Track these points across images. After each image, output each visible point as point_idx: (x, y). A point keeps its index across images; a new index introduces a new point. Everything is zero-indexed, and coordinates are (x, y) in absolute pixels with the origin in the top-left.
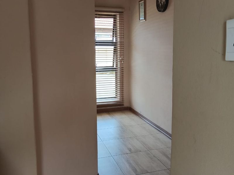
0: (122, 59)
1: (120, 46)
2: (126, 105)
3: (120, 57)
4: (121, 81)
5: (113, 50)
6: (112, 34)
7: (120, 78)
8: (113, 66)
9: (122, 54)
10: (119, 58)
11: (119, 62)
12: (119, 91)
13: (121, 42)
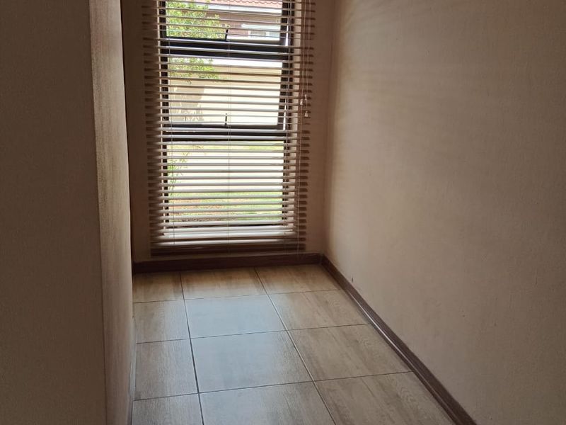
0: (304, 105)
1: (301, 63)
2: (311, 248)
3: (299, 98)
4: (299, 174)
5: (280, 72)
6: (278, 28)
7: (296, 165)
8: (279, 127)
9: (307, 88)
10: (296, 101)
11: (296, 115)
12: (293, 200)
13: (306, 48)
